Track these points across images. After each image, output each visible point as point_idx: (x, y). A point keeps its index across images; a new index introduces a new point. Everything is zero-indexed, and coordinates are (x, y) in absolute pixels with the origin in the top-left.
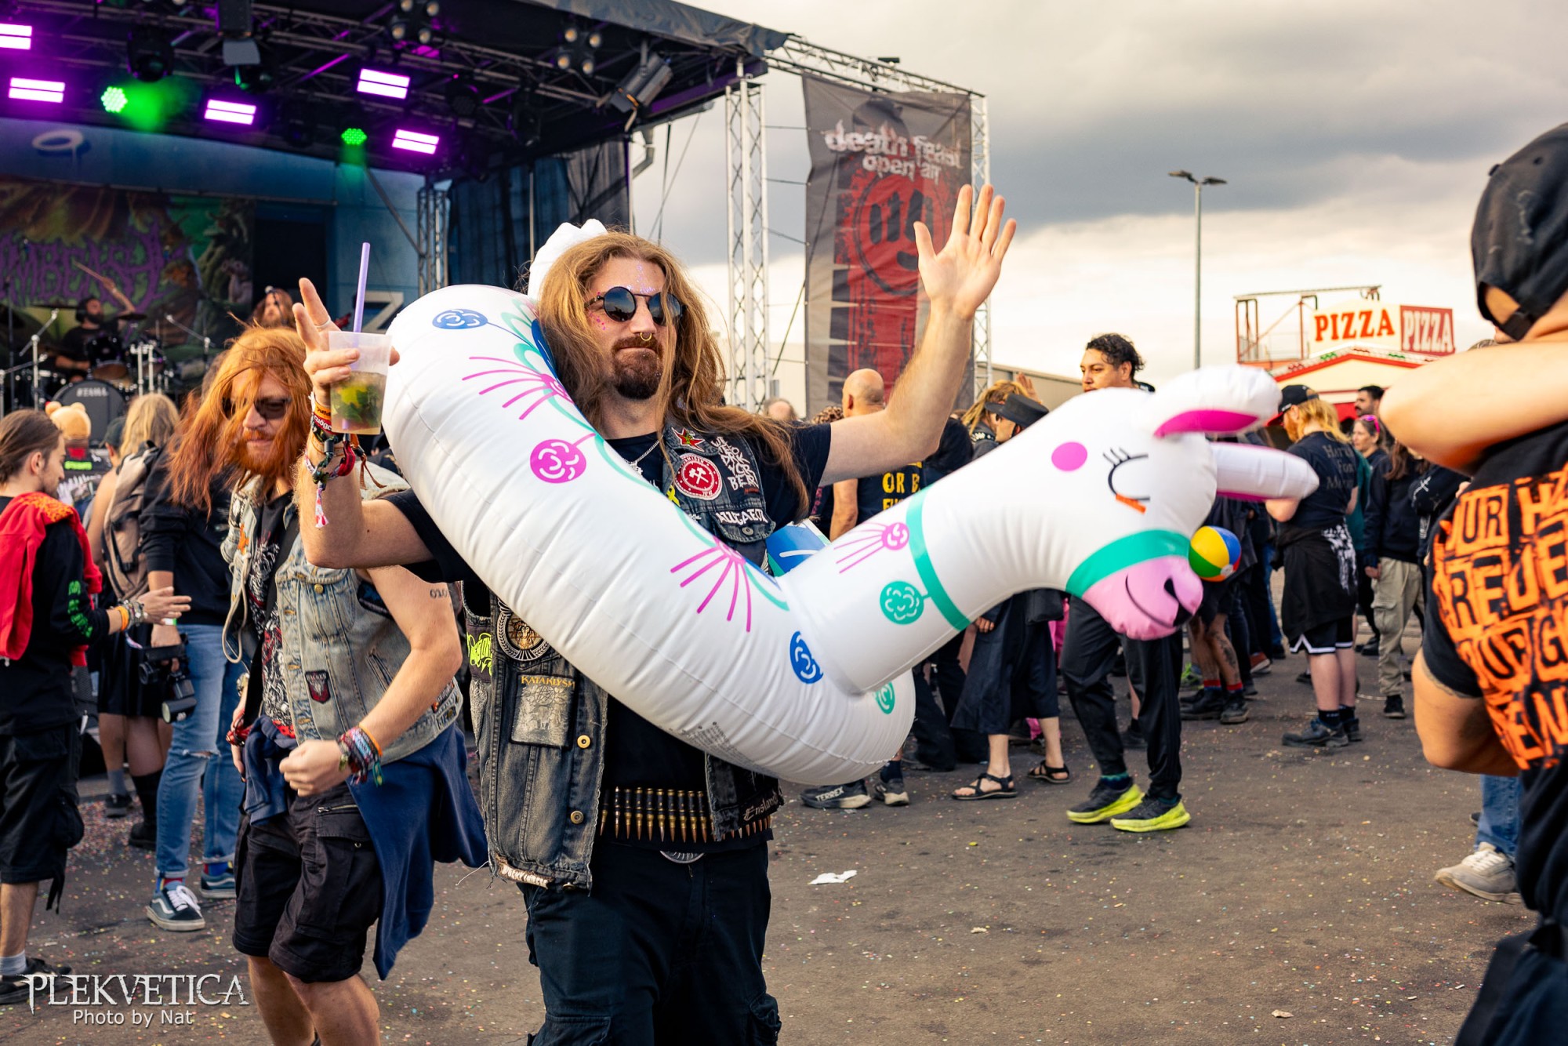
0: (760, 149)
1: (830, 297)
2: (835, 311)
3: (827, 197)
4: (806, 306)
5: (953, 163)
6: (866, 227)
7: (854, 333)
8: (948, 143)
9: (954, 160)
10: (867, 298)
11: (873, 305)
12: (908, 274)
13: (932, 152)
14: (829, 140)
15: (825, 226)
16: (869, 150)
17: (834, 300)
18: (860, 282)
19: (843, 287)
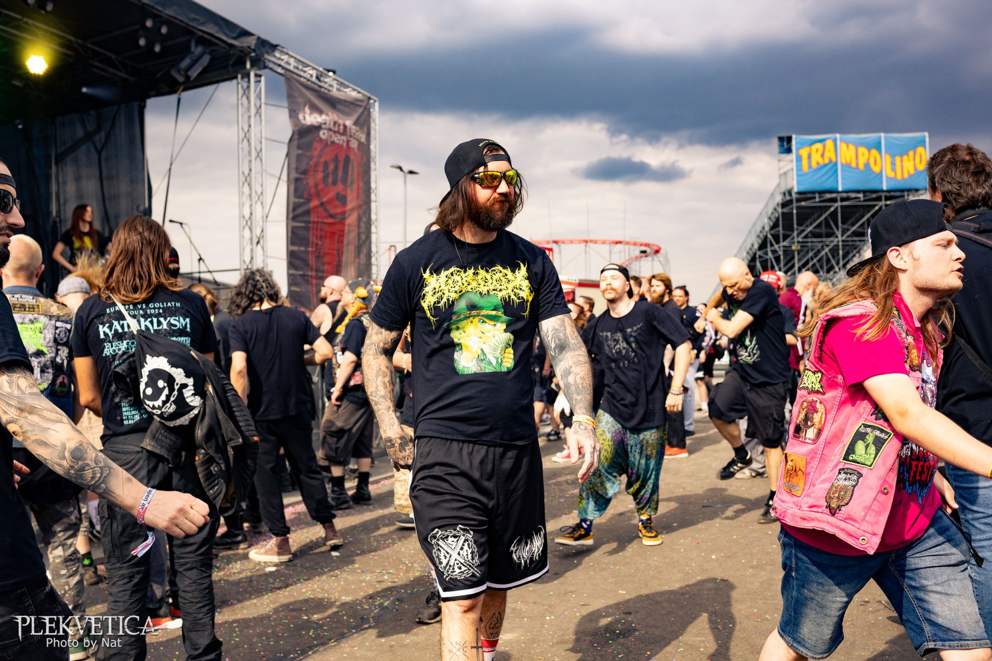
6: (320, 175)
10: (320, 220)
12: (342, 207)
13: (354, 131)
16: (323, 126)
18: (317, 210)
19: (308, 213)
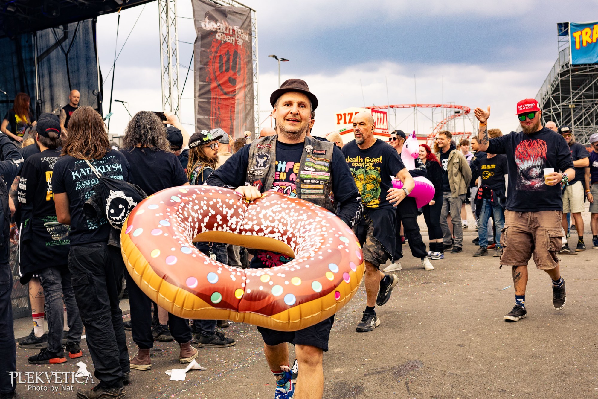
4: (195, 100)
6: (217, 65)
7: (213, 113)
9: (247, 38)
10: (218, 97)
12: (232, 87)
13: (240, 33)
14: (203, 25)
16: (218, 31)
18: (215, 90)
19: (209, 92)
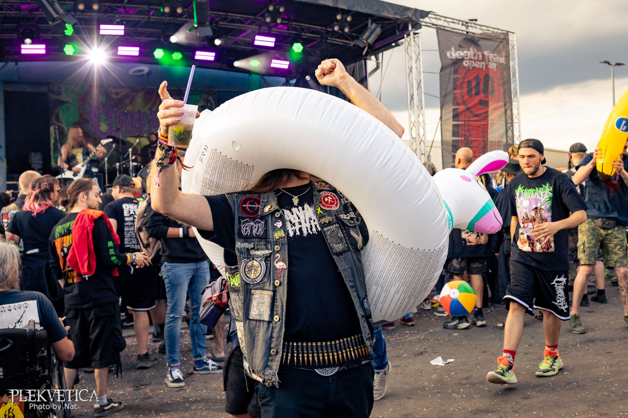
0: (419, 60)
1: (452, 119)
2: (454, 126)
3: (449, 79)
4: (441, 124)
5: (502, 62)
6: (466, 90)
7: (462, 134)
8: (499, 53)
9: (502, 60)
10: (467, 119)
11: (470, 123)
12: (484, 109)
13: (492, 57)
14: (448, 55)
15: (448, 90)
16: (466, 58)
17: (453, 121)
18: (464, 113)
19: (457, 115)
